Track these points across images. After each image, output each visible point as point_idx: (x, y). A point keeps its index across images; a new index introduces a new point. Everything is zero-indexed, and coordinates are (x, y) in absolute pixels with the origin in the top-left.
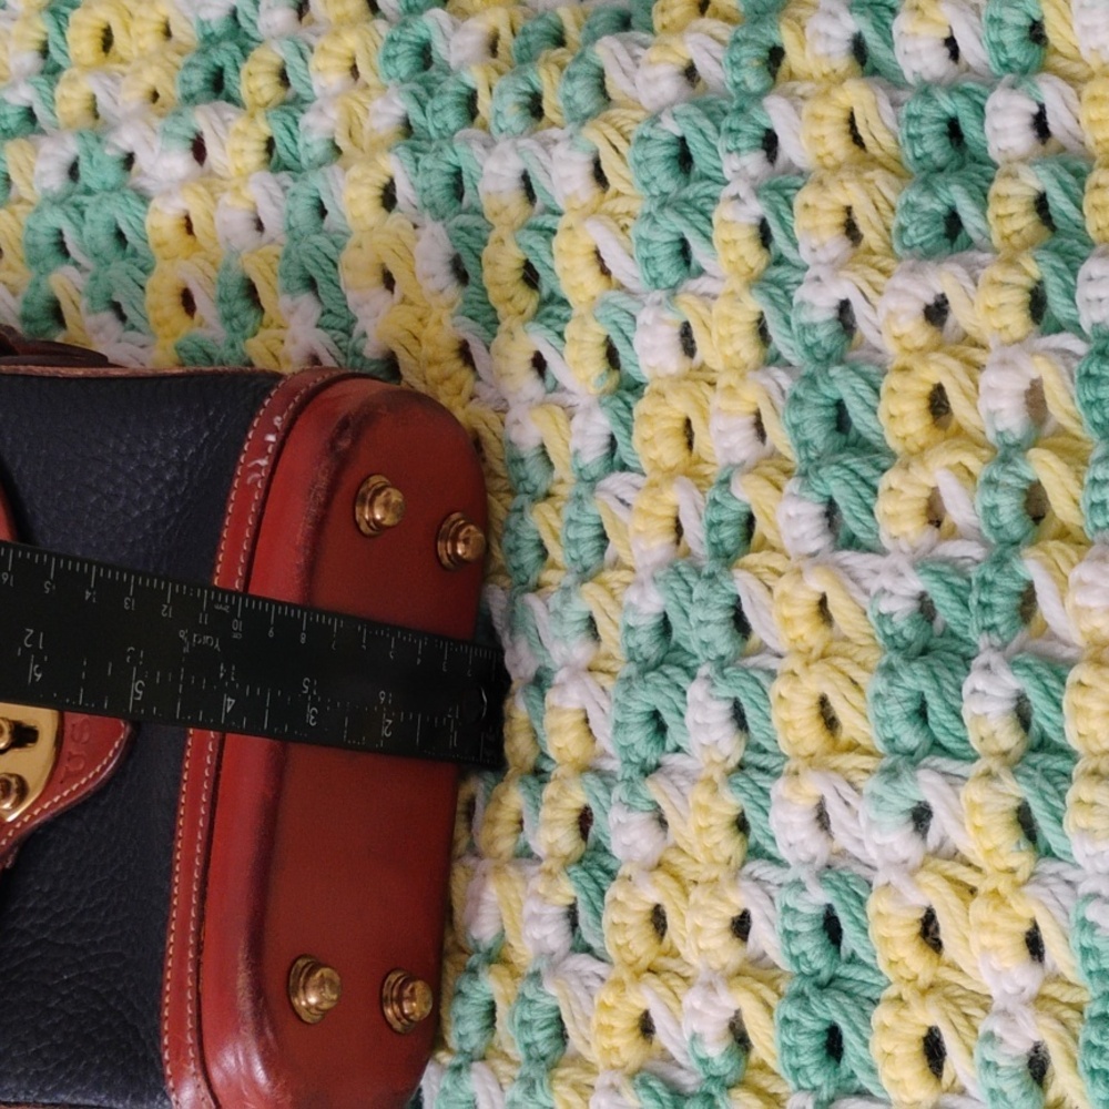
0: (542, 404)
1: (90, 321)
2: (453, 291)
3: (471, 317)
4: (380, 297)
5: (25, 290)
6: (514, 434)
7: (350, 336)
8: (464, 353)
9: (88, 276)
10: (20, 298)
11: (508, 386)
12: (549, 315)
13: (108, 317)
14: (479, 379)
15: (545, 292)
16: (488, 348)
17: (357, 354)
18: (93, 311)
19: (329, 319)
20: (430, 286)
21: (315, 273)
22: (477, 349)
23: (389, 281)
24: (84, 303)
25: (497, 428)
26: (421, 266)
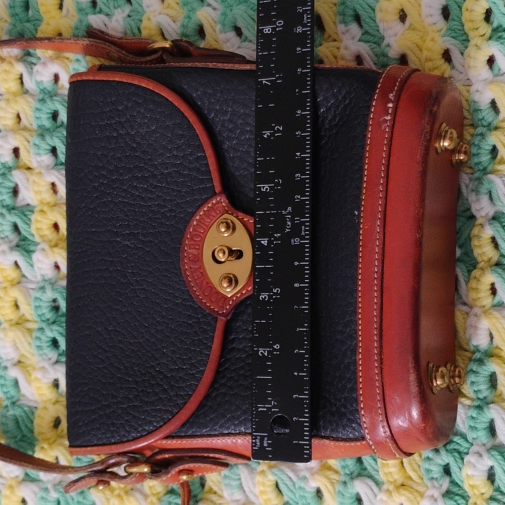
0: (492, 82)
1: (222, 37)
2: (441, 24)
3: (453, 37)
4: (399, 27)
5: (181, 18)
6: (476, 97)
7: (379, 45)
8: (447, 56)
9: (219, 12)
10: (179, 24)
11: (472, 74)
12: (500, 37)
13: (232, 35)
14: (453, 68)
15: (495, 25)
16: (462, 54)
17: (385, 55)
18: (223, 31)
19: (368, 37)
20: (429, 20)
21: (361, 12)
22: (455, 55)
23: (403, 17)
24: (218, 27)
25: (465, 94)
26: (425, 11)
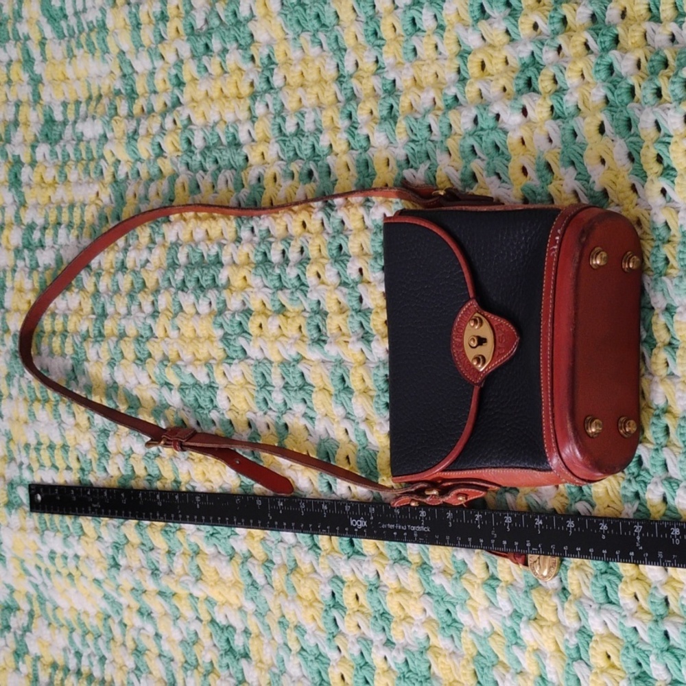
0: (665, 207)
1: (488, 180)
2: (629, 165)
3: (637, 175)
4: (600, 168)
5: (461, 169)
6: (655, 219)
7: (588, 182)
8: (634, 188)
9: (485, 162)
10: (459, 172)
11: (651, 201)
12: (668, 174)
13: (494, 178)
14: (639, 197)
15: (665, 164)
16: (643, 186)
17: (591, 189)
18: (488, 176)
19: (580, 177)
20: (620, 163)
21: (574, 160)
22: (638, 187)
23: (603, 162)
24: (485, 173)
25: (647, 216)
26: (616, 156)
